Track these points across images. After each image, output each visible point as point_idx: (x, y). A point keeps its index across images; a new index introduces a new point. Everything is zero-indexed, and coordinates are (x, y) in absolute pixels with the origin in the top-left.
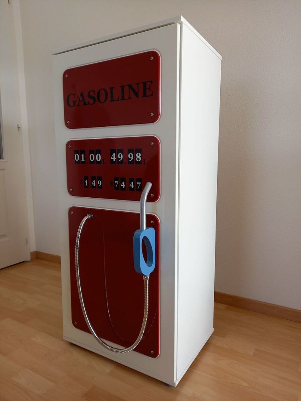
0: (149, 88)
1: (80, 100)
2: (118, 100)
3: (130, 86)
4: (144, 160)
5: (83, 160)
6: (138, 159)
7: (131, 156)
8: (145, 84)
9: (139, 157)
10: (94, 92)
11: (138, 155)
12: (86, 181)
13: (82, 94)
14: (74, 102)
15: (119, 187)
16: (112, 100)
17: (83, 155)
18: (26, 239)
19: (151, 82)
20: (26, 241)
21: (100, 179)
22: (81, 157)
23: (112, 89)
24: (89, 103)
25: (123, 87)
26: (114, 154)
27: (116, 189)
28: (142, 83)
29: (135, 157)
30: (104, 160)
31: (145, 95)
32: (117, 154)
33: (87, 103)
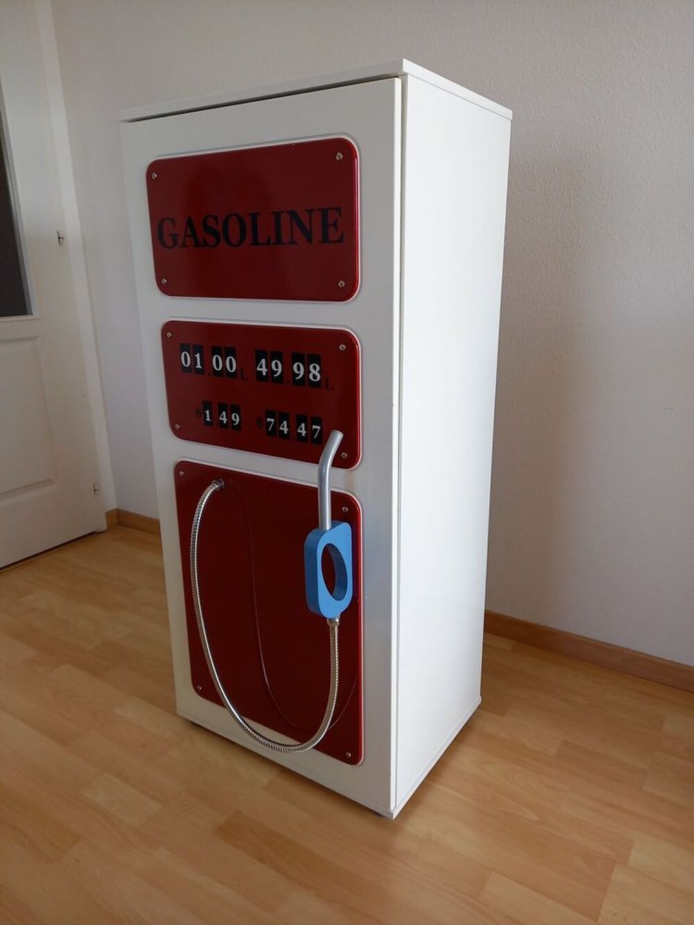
0: (335, 225)
1: (187, 234)
2: (268, 243)
3: (293, 214)
4: (327, 380)
5: (199, 366)
6: (315, 377)
7: (299, 369)
8: (324, 213)
9: (315, 372)
10: (216, 218)
11: (315, 368)
12: (208, 412)
13: (190, 223)
14: (175, 237)
15: (276, 432)
16: (255, 242)
17: (198, 356)
18: (94, 486)
19: (339, 210)
20: (95, 490)
21: (235, 409)
22: (194, 360)
23: (254, 216)
24: (206, 244)
25: (277, 216)
26: (263, 361)
27: (268, 433)
28: (319, 210)
29: (307, 372)
30: (242, 371)
31: (325, 239)
32: (269, 362)
33: (202, 243)
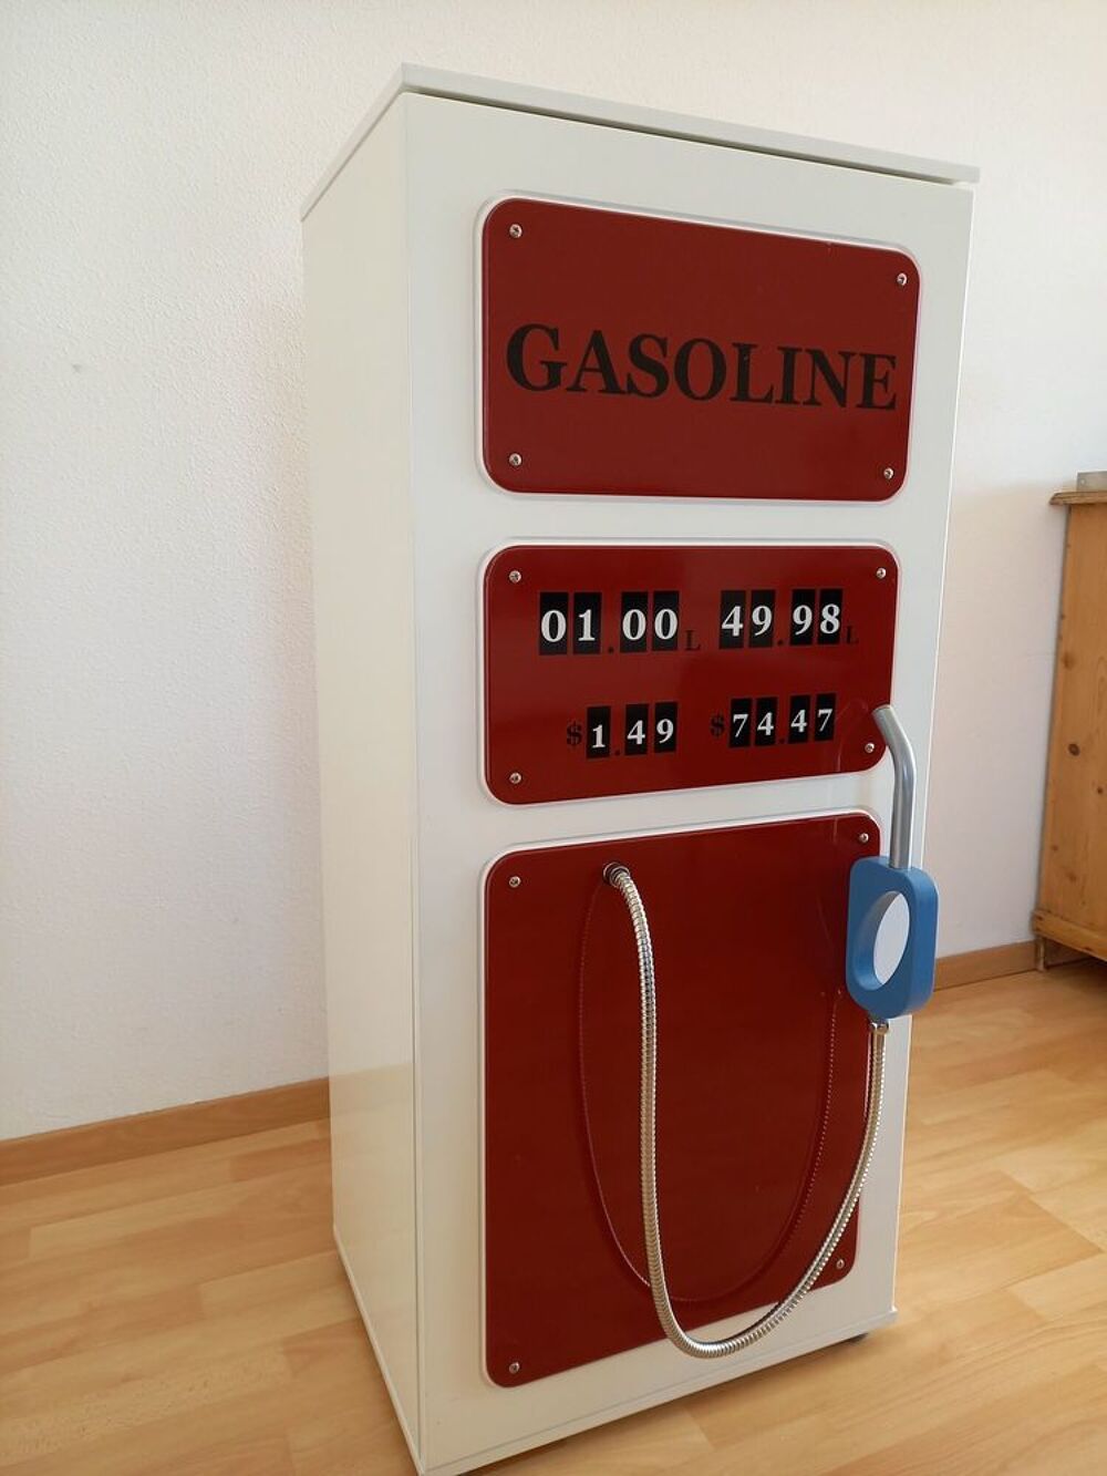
0: (885, 381)
1: (587, 366)
2: (768, 399)
3: (819, 358)
4: (849, 628)
5: (587, 636)
6: (830, 626)
7: (803, 617)
8: (870, 361)
9: (831, 618)
10: (662, 344)
11: (831, 611)
12: (599, 730)
13: (597, 341)
14: (554, 369)
15: (751, 736)
16: (743, 394)
17: (587, 616)
19: (892, 359)
21: (667, 711)
22: (576, 626)
23: (744, 350)
24: (632, 388)
26: (737, 611)
27: (735, 743)
28: (862, 355)
29: (818, 619)
30: (690, 633)
31: (867, 402)
32: (748, 608)
33: (625, 388)
